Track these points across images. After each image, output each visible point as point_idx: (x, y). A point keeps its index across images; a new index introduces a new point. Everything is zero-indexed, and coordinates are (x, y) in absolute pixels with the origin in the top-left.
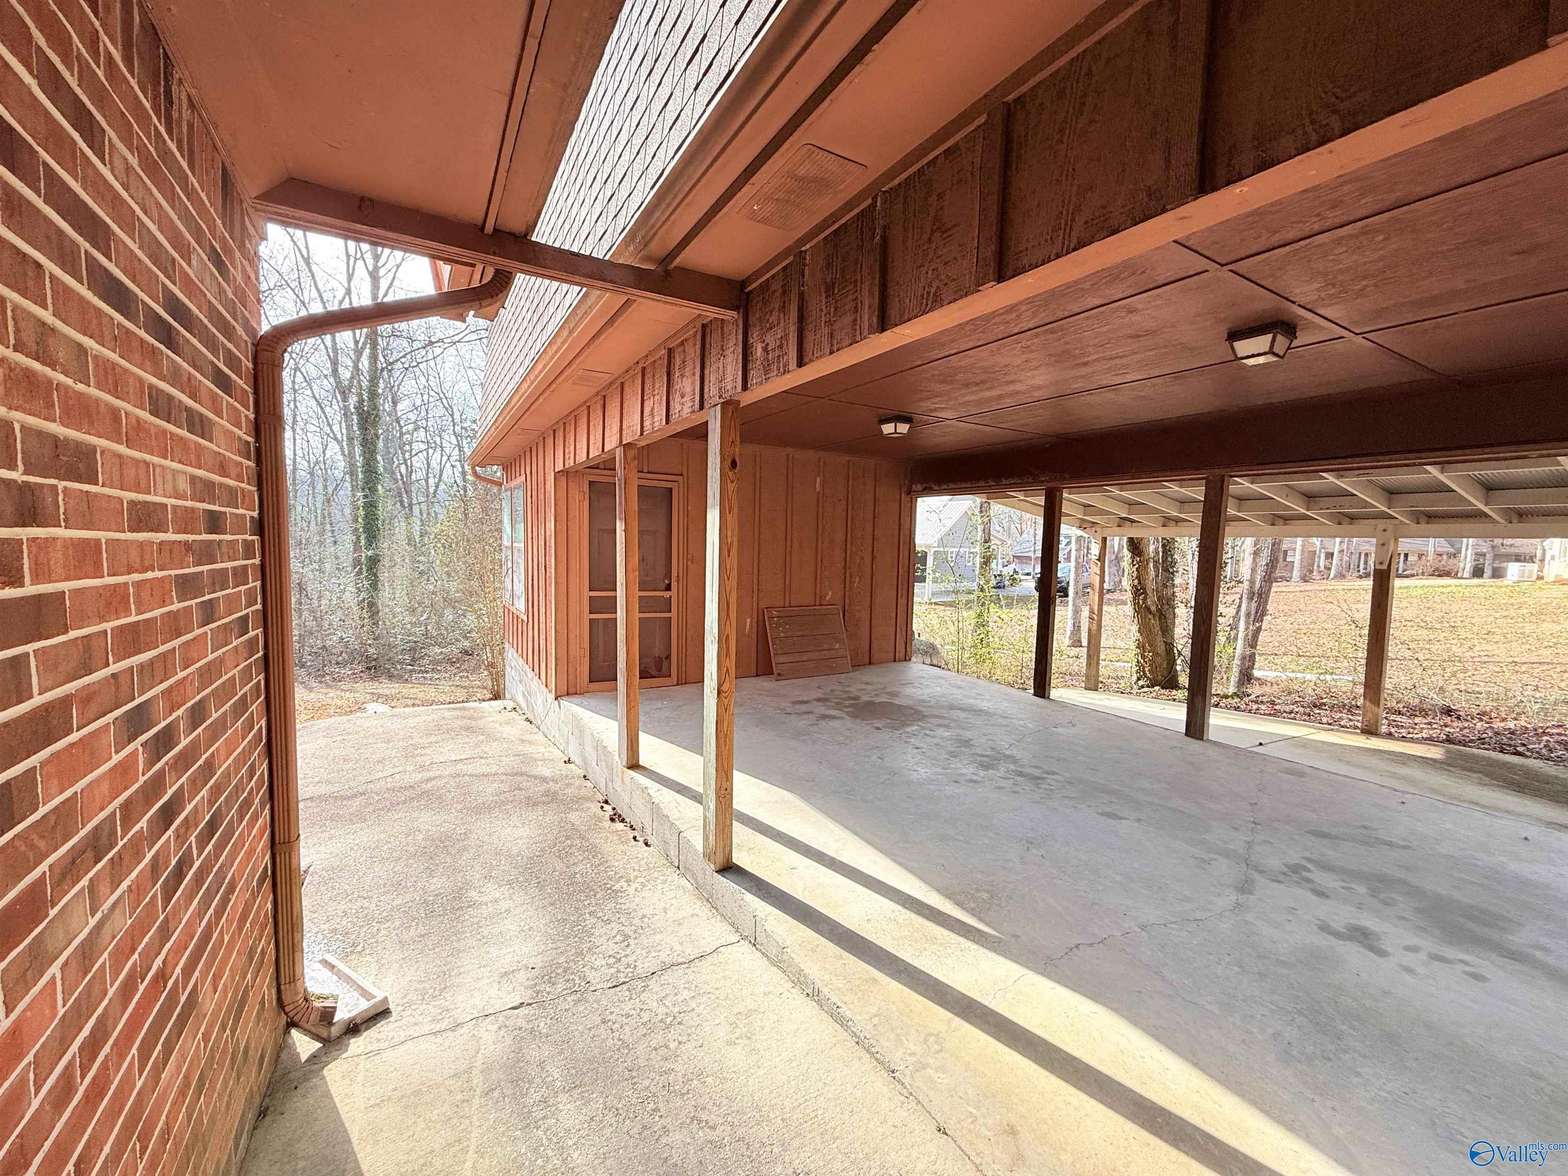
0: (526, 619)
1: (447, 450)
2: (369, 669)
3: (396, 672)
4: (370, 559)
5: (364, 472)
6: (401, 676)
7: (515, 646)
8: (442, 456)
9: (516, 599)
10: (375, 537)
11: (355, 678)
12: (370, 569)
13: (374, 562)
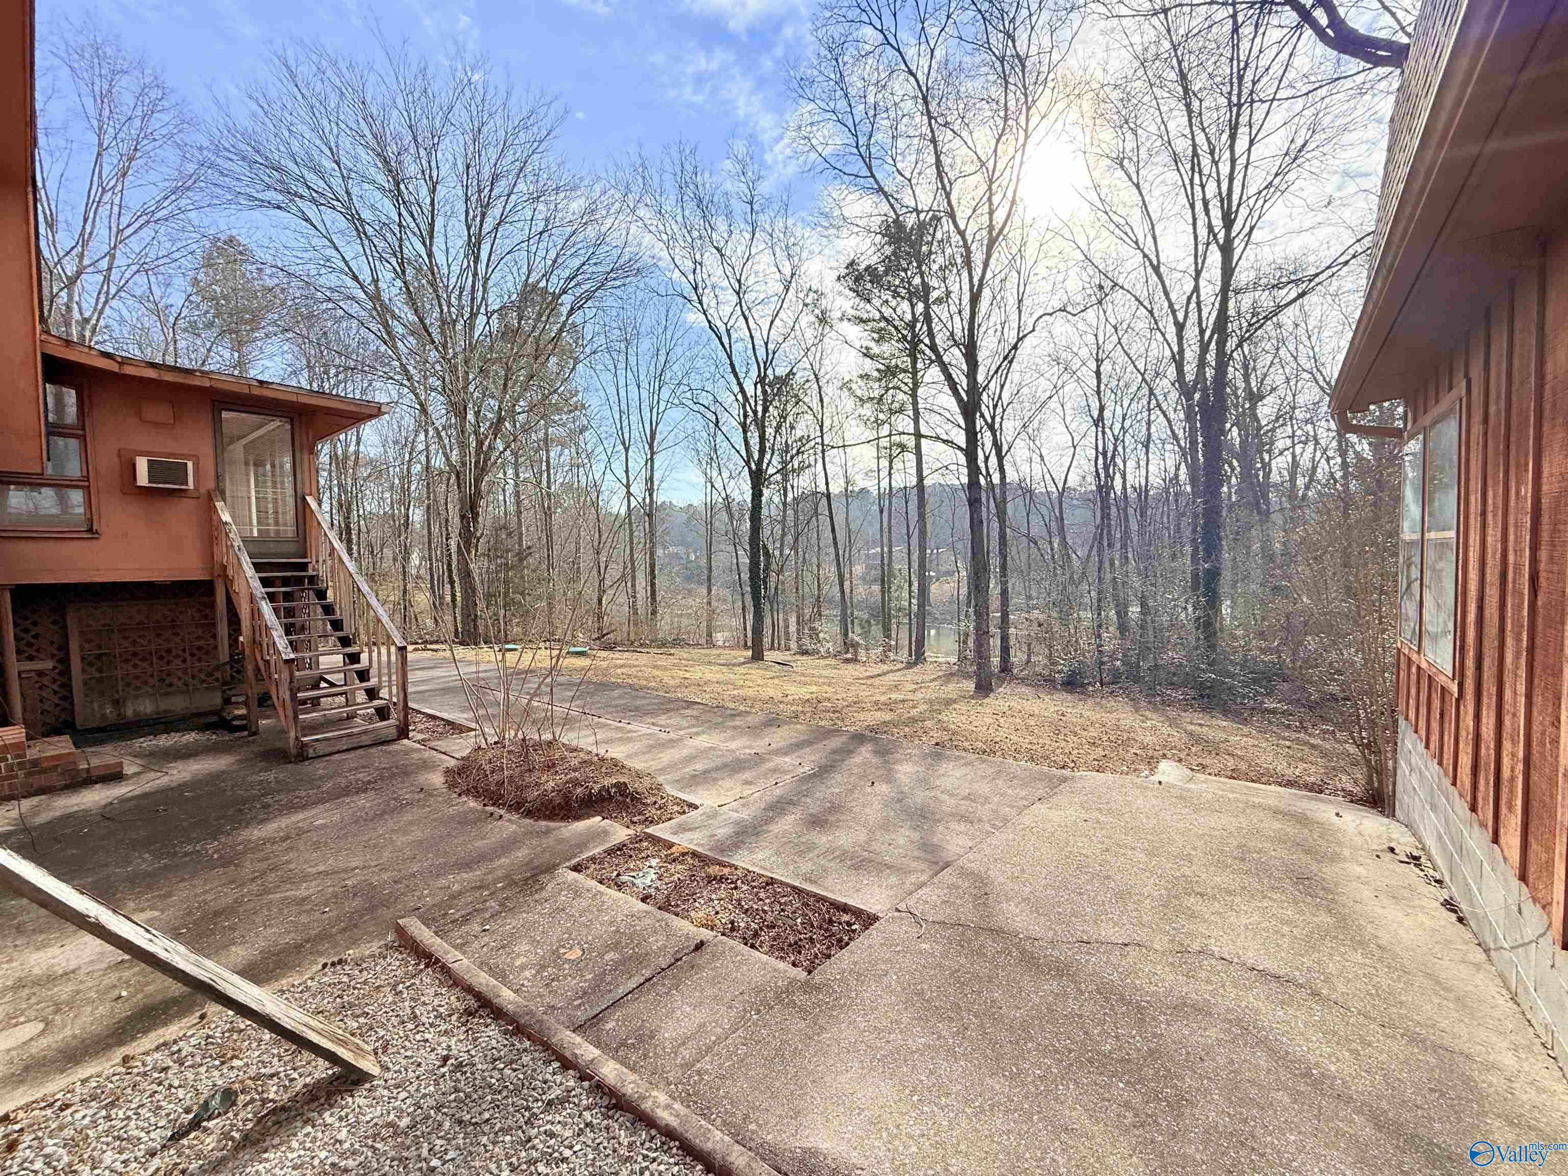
0: (1455, 689)
1: (1323, 442)
2: (1202, 696)
3: (1234, 706)
4: (1207, 572)
5: (1206, 475)
6: (1238, 714)
7: (1423, 733)
8: (1315, 450)
9: (1426, 642)
10: (1215, 548)
11: (1186, 705)
12: (1207, 585)
13: (1213, 575)
